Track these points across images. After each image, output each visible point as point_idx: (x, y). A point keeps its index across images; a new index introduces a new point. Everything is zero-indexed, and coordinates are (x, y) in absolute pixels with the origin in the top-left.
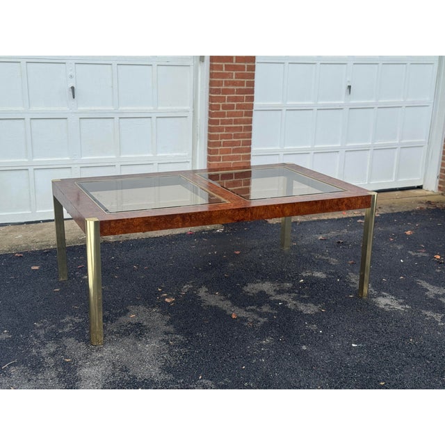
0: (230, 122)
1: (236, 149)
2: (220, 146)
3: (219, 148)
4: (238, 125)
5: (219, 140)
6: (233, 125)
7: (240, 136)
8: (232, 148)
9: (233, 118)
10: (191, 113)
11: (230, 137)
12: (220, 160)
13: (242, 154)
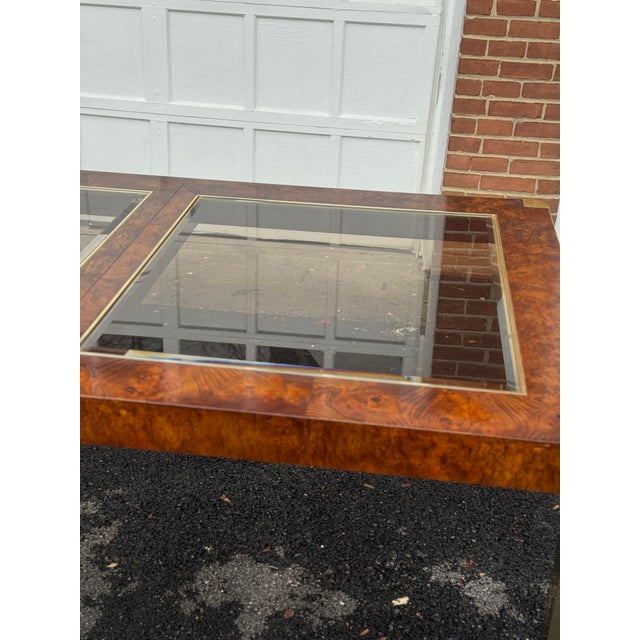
0: (516, 50)
1: (526, 124)
2: (481, 111)
3: (477, 118)
4: (541, 62)
5: (481, 98)
6: (525, 60)
7: (543, 91)
8: (515, 121)
9: (527, 40)
10: (436, 17)
11: (513, 90)
12: (477, 151)
13: (541, 141)
